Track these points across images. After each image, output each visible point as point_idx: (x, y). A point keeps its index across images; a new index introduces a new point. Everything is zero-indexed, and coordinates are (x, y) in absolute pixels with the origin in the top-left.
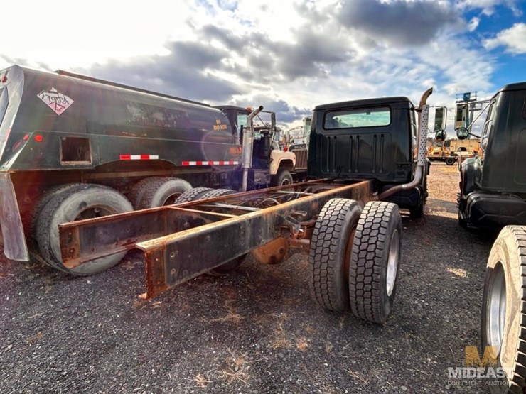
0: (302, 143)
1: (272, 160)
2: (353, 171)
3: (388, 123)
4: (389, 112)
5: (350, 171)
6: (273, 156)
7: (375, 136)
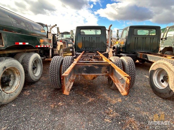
0: (61, 39)
1: (58, 45)
2: (91, 49)
3: (100, 34)
4: (100, 31)
5: (89, 48)
6: (58, 44)
7: (97, 38)
